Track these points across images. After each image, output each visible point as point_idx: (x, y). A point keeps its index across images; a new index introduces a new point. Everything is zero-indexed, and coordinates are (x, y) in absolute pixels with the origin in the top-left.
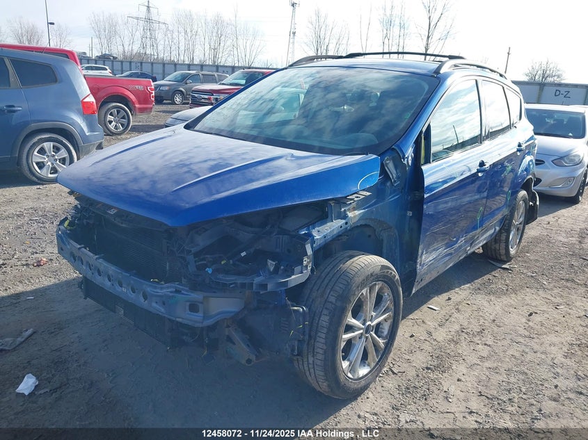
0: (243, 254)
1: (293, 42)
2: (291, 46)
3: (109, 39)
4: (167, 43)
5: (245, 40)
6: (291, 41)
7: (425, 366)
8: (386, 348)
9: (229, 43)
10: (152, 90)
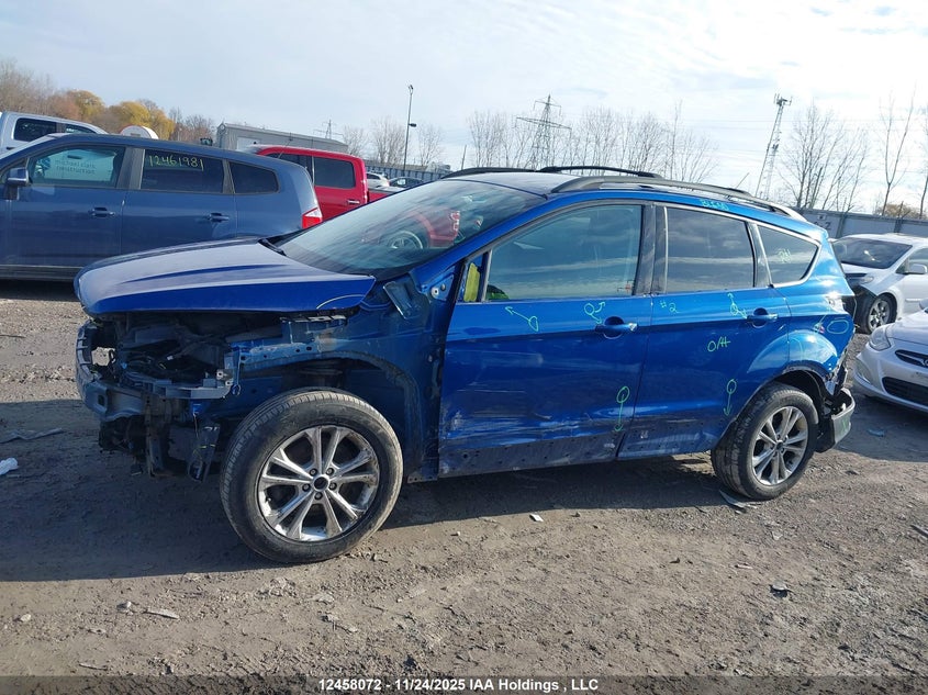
0: (170, 358)
1: (772, 162)
2: (767, 167)
3: (491, 148)
4: (568, 155)
5: (685, 156)
6: (769, 160)
7: (422, 564)
8: (359, 521)
9: (660, 158)
10: (456, 217)
